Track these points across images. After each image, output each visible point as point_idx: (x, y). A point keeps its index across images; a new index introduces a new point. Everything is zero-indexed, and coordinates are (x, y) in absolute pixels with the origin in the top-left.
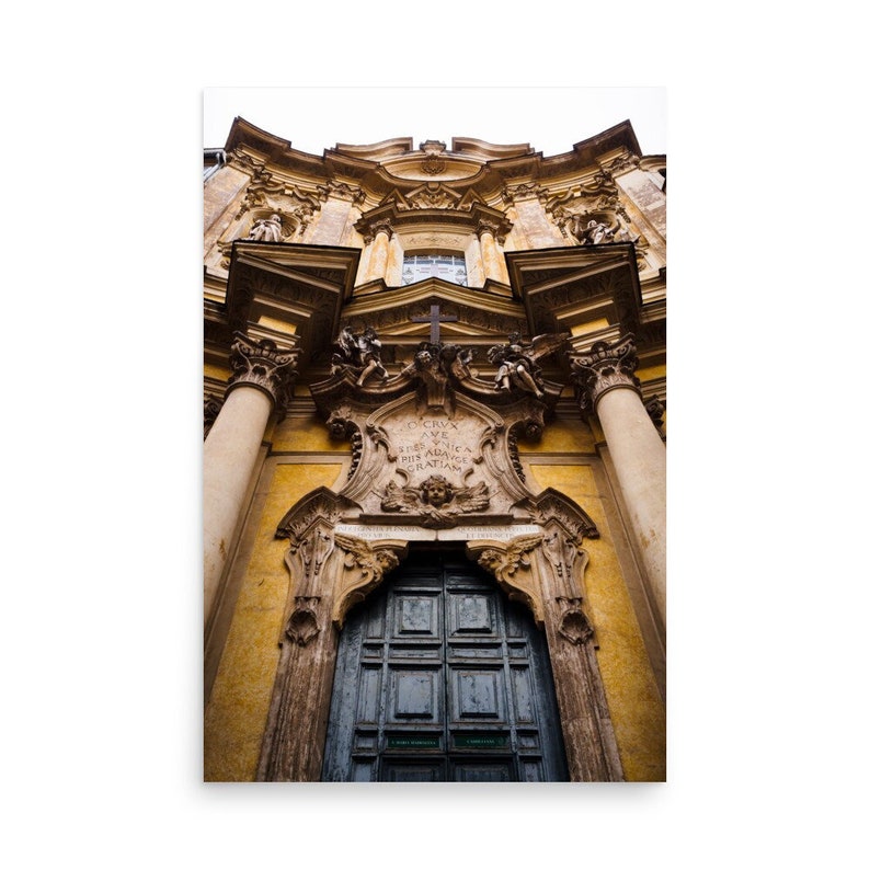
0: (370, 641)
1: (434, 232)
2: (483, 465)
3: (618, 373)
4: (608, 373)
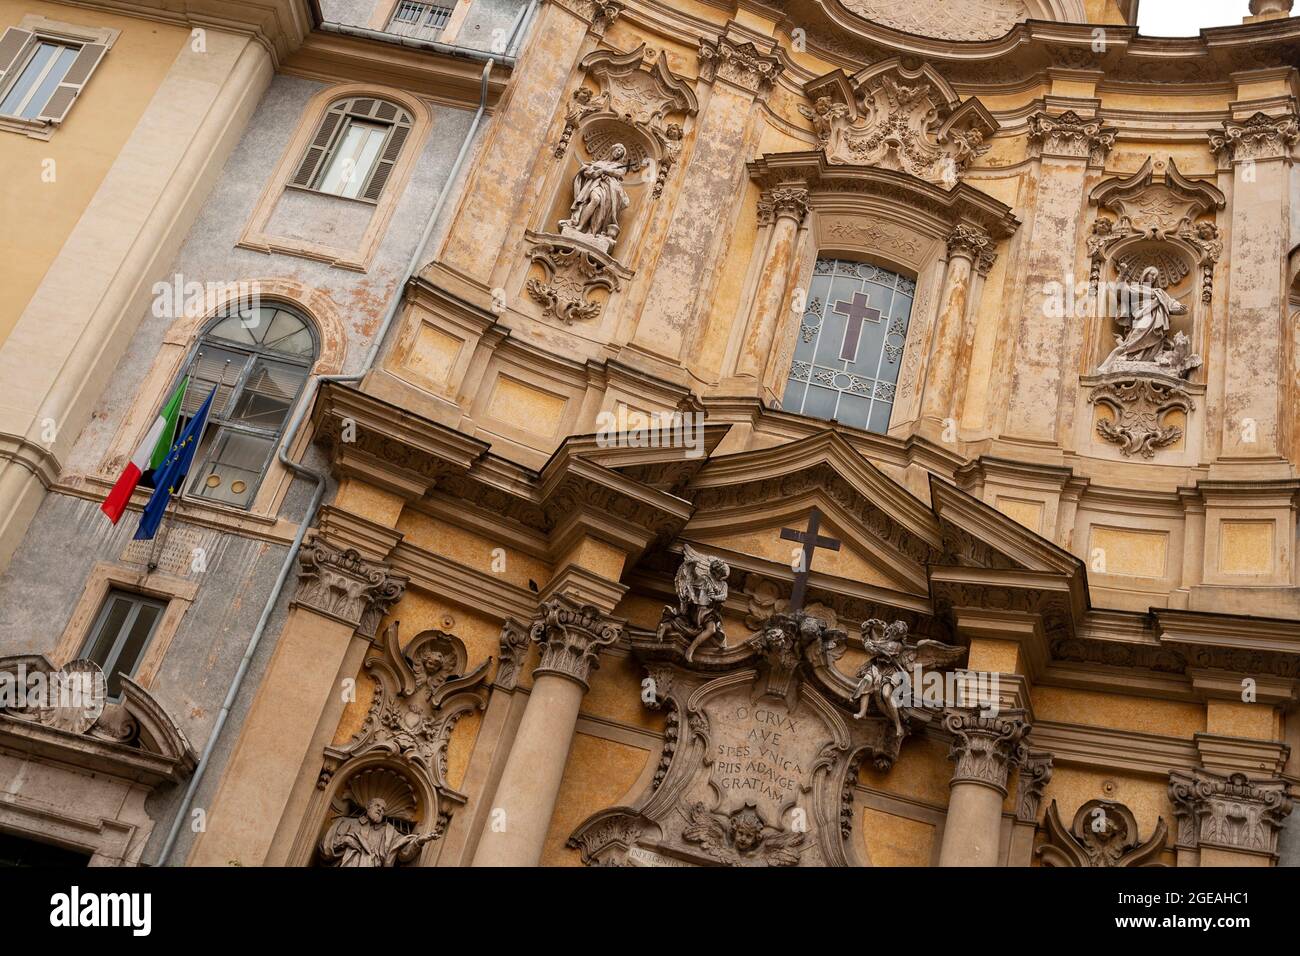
1: (879, 218)
2: (809, 798)
3: (989, 756)
4: (978, 754)
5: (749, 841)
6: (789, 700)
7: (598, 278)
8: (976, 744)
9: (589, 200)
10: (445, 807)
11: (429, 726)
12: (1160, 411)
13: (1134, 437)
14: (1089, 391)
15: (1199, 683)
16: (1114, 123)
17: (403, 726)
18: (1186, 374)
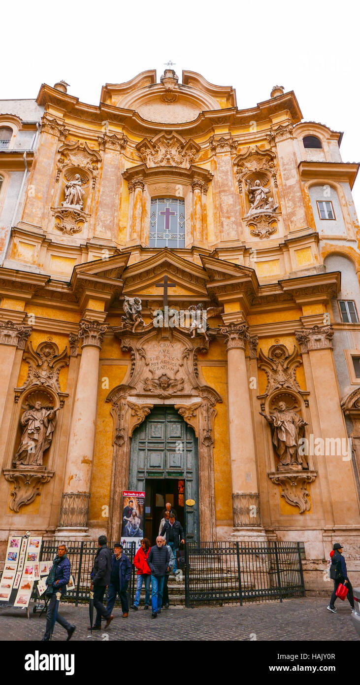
0: (141, 441)
1: (168, 182)
2: (183, 367)
3: (237, 339)
4: (233, 339)
5: (166, 385)
6: (170, 338)
7: (79, 219)
8: (232, 336)
9: (70, 194)
10: (62, 399)
11: (50, 374)
12: (269, 223)
13: (263, 233)
14: (246, 222)
15: (298, 301)
16: (236, 139)
17: (41, 376)
18: (275, 210)
